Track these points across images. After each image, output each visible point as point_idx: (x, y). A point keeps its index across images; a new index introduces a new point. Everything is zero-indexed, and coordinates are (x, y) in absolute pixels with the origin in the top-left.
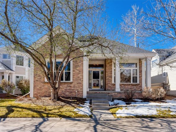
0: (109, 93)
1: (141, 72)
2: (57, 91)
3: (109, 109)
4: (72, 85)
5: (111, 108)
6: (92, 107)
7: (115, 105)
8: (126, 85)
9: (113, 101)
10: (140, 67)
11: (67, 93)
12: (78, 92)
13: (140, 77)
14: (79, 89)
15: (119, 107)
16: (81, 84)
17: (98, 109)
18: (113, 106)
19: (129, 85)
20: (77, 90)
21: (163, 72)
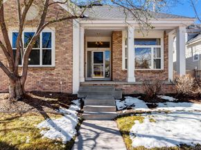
0: (116, 86)
1: (166, 52)
2: (22, 82)
3: (115, 119)
4: (54, 72)
5: (120, 117)
6: (82, 112)
7: (128, 109)
8: (143, 72)
9: (123, 99)
10: (166, 44)
11: (46, 86)
12: (65, 83)
13: (165, 60)
14: (66, 79)
15: (135, 114)
16: (69, 70)
17: (94, 117)
18: (124, 112)
19: (149, 71)
20: (62, 80)
21: (194, 54)
